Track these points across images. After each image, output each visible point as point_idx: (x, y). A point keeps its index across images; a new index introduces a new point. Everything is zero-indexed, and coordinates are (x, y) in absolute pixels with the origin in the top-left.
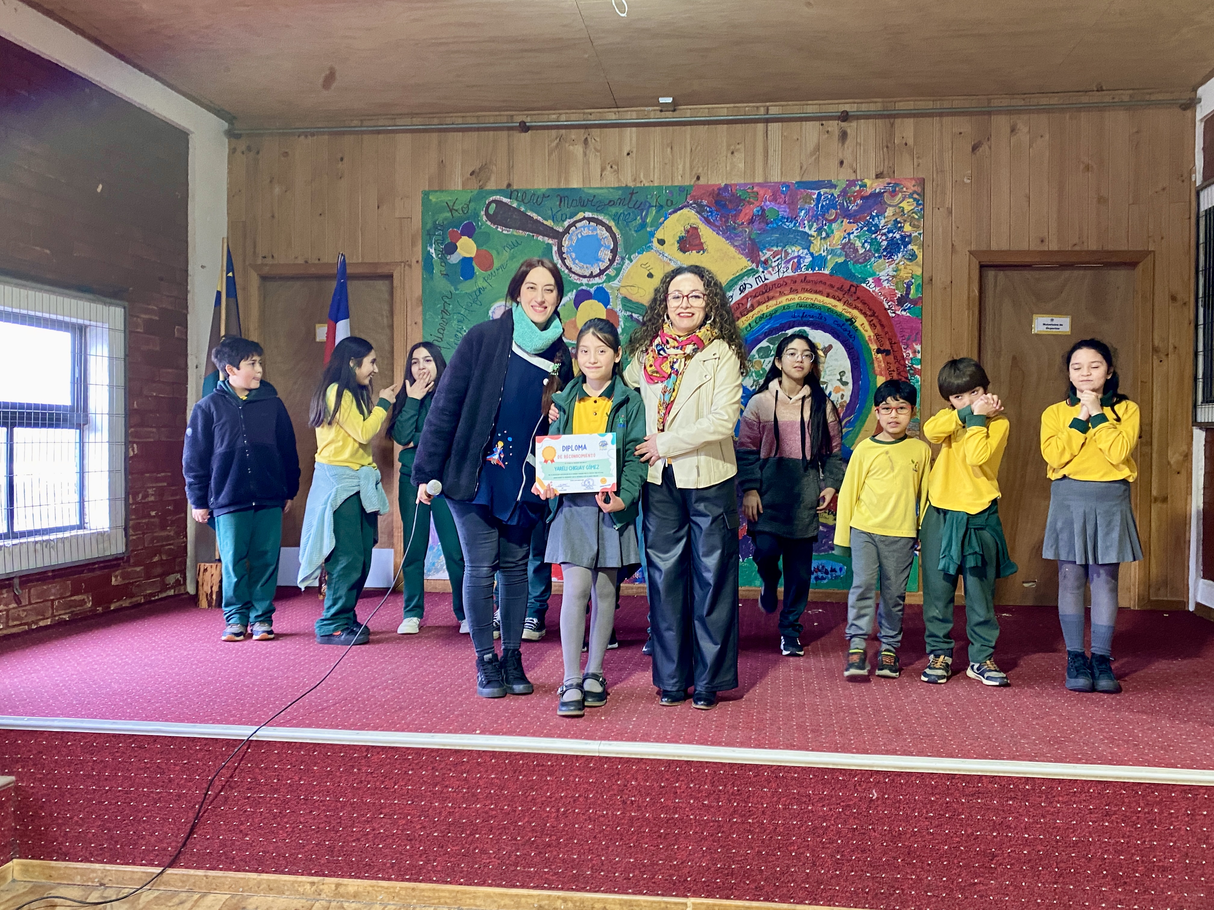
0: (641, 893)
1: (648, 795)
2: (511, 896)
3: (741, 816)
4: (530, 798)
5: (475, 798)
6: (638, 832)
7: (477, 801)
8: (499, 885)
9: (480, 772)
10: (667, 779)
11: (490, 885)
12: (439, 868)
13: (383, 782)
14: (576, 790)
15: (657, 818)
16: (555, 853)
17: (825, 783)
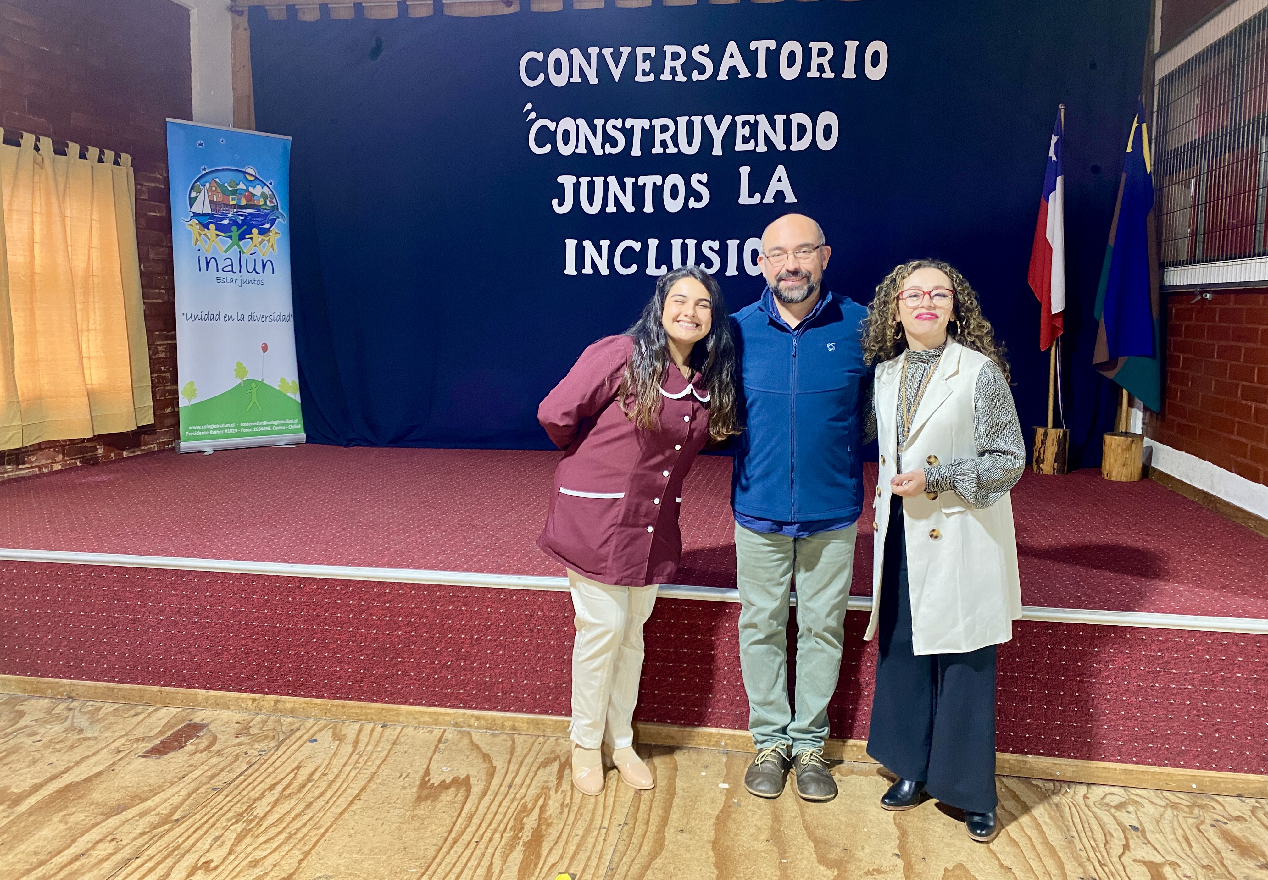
2: (430, 713)
4: (446, 626)
5: (397, 626)
6: (544, 657)
7: (399, 628)
8: (420, 704)
9: (402, 602)
13: (315, 610)
14: (487, 619)
16: (469, 676)
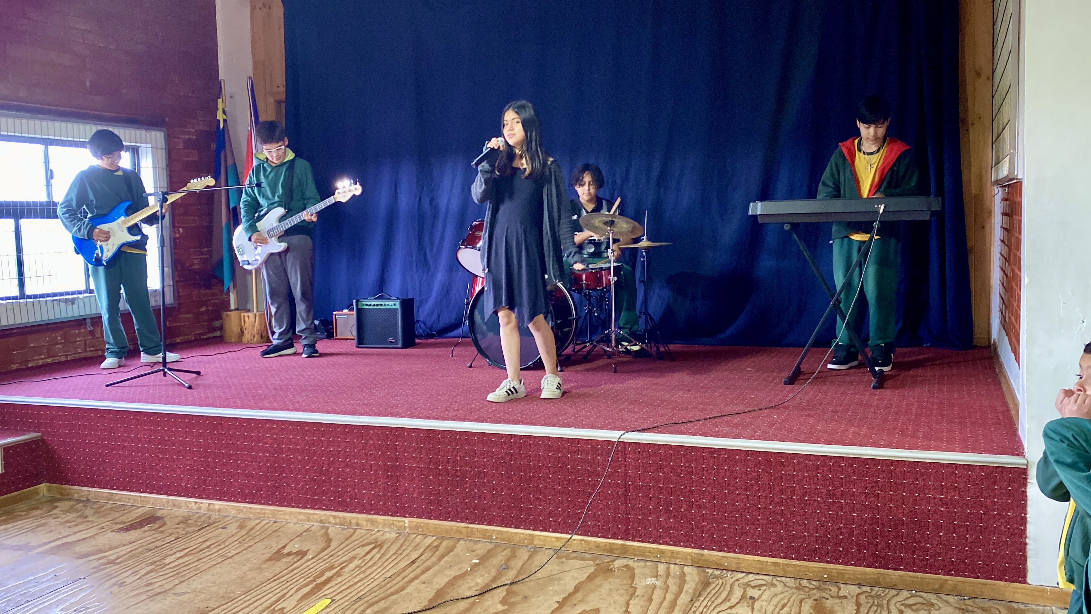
0: (378, 514)
1: (379, 450)
2: (304, 513)
3: (434, 464)
4: (313, 451)
5: (281, 451)
6: (376, 474)
7: (282, 453)
8: (298, 507)
9: (283, 434)
10: (391, 440)
11: (293, 507)
12: (264, 495)
13: (231, 440)
14: (338, 446)
15: (385, 465)
16: (328, 487)
17: (484, 443)
